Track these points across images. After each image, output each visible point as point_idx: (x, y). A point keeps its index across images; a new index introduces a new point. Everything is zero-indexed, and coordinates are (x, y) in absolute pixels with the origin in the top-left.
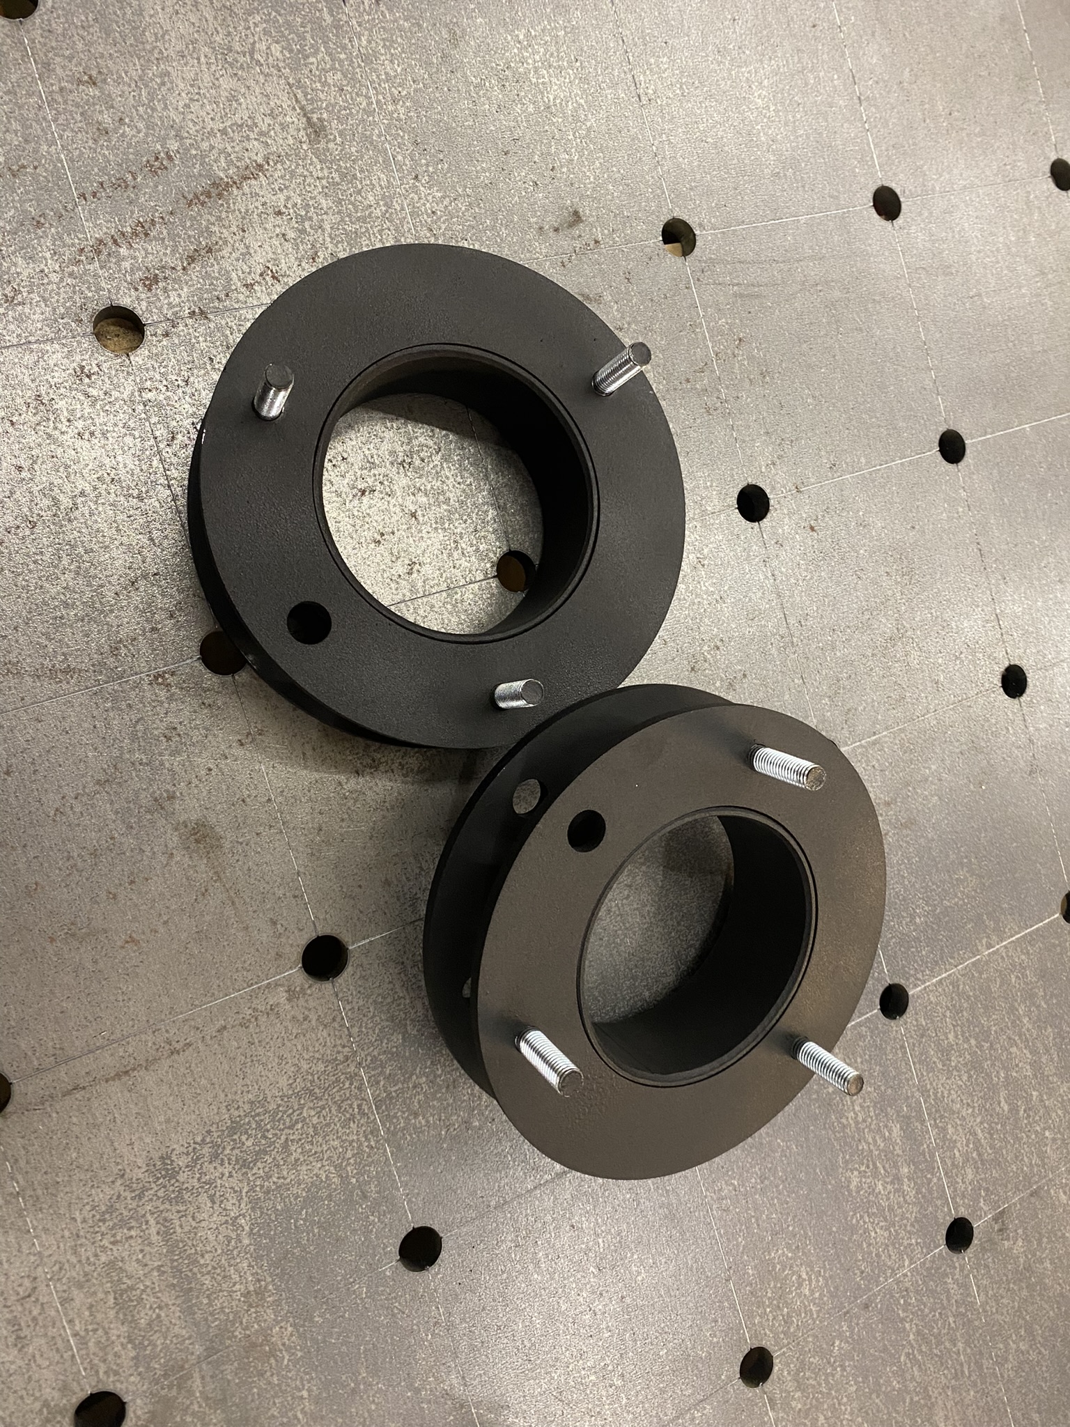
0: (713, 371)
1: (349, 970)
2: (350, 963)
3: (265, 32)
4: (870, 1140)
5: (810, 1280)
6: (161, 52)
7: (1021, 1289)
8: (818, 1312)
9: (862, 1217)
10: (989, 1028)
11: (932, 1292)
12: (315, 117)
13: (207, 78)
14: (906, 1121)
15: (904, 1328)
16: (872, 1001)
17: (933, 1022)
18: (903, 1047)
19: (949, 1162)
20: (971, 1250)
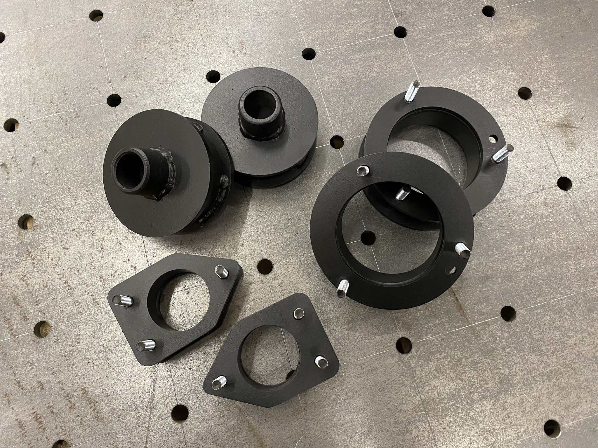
0: (63, 114)
1: (270, 259)
2: (267, 258)
4: (359, 67)
7: (425, 8)
11: (420, 45)
14: (354, 52)
15: (431, 57)
16: (307, 64)
17: (319, 38)
18: (326, 52)
19: (373, 35)
20: (407, 28)
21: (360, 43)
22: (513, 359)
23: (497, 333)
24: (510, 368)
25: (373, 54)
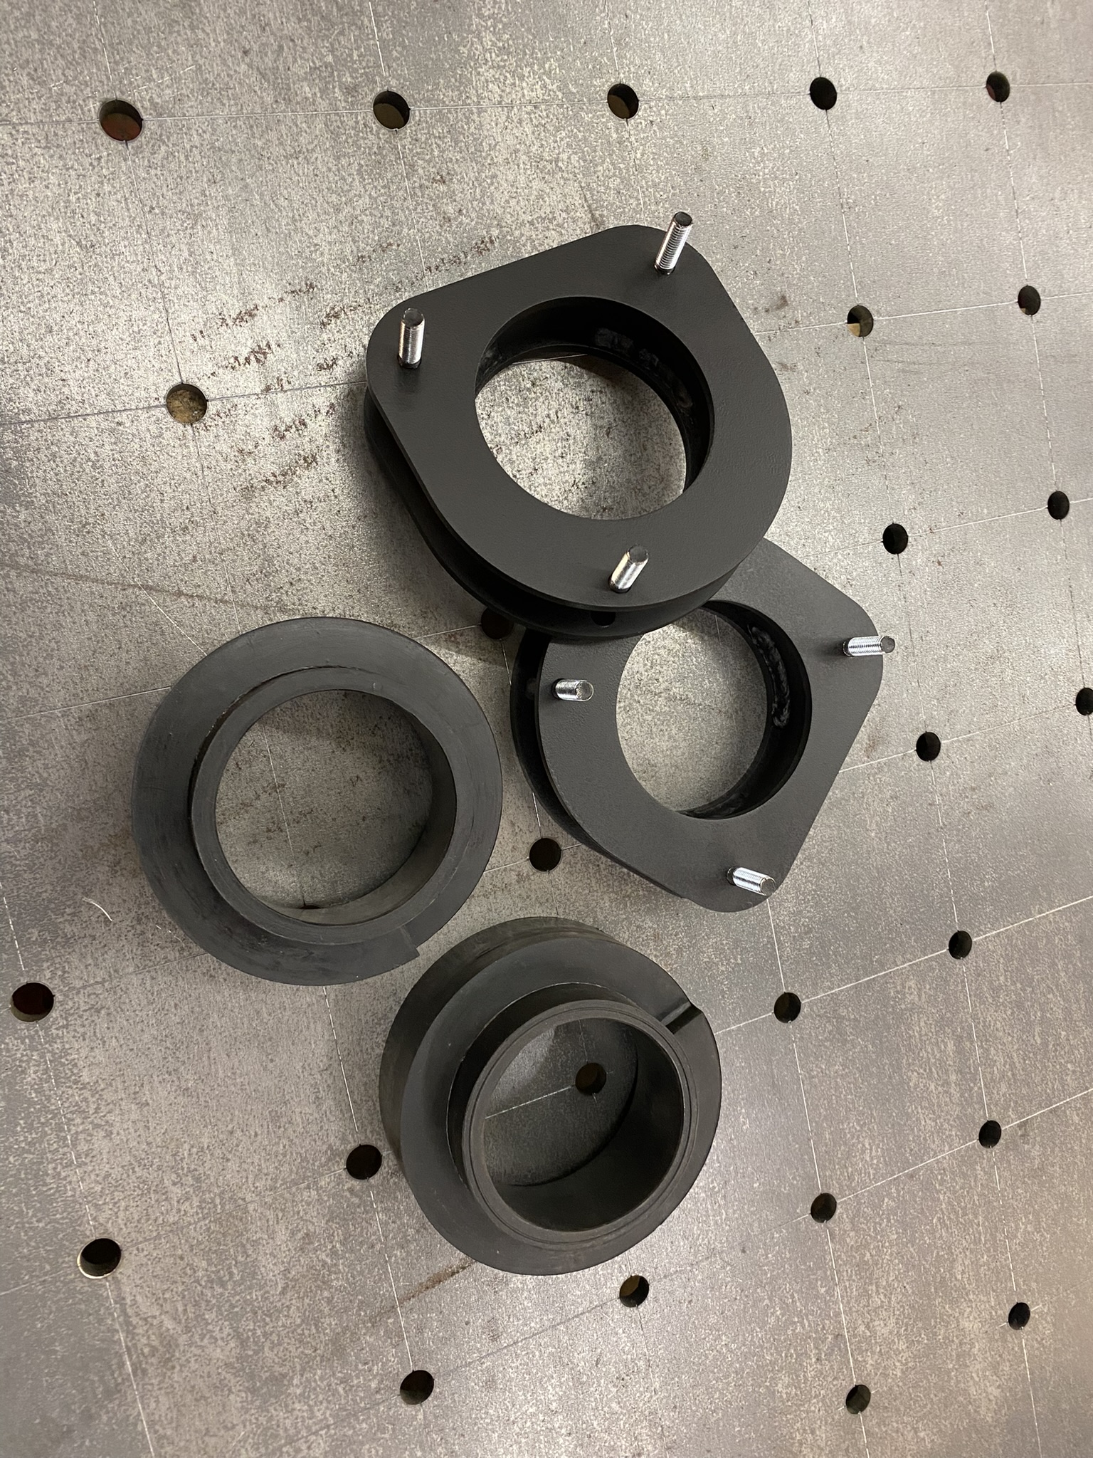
0: (875, 431)
1: (561, 865)
2: (563, 860)
3: (569, 145)
4: (929, 1050)
5: (871, 1149)
6: (492, 159)
7: (1033, 1183)
8: (874, 1174)
9: (916, 1108)
10: (1033, 976)
11: (964, 1176)
12: (597, 213)
13: (522, 179)
14: (959, 1040)
15: (939, 1199)
16: (942, 942)
17: (989, 965)
18: (963, 981)
19: (989, 1076)
20: (997, 1147)
21: (975, 1050)
22: (321, 1403)
23: (377, 1364)
24: (303, 1397)
25: (953, 1077)
